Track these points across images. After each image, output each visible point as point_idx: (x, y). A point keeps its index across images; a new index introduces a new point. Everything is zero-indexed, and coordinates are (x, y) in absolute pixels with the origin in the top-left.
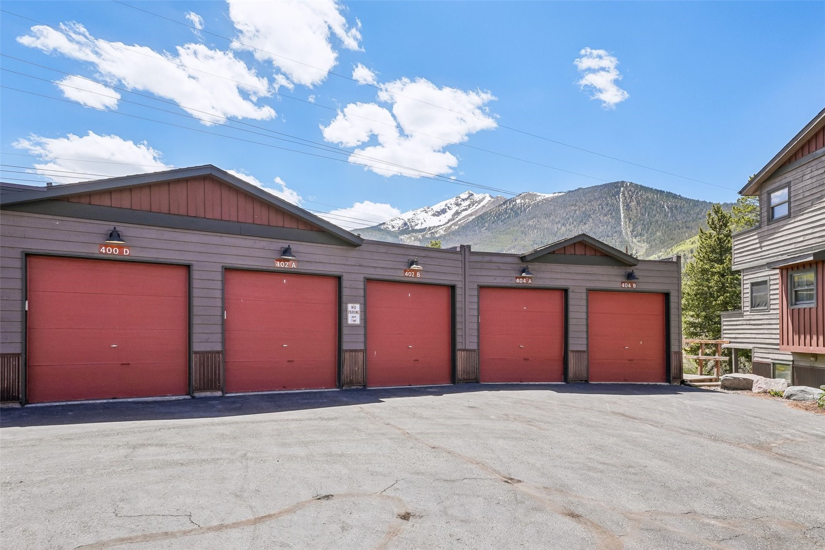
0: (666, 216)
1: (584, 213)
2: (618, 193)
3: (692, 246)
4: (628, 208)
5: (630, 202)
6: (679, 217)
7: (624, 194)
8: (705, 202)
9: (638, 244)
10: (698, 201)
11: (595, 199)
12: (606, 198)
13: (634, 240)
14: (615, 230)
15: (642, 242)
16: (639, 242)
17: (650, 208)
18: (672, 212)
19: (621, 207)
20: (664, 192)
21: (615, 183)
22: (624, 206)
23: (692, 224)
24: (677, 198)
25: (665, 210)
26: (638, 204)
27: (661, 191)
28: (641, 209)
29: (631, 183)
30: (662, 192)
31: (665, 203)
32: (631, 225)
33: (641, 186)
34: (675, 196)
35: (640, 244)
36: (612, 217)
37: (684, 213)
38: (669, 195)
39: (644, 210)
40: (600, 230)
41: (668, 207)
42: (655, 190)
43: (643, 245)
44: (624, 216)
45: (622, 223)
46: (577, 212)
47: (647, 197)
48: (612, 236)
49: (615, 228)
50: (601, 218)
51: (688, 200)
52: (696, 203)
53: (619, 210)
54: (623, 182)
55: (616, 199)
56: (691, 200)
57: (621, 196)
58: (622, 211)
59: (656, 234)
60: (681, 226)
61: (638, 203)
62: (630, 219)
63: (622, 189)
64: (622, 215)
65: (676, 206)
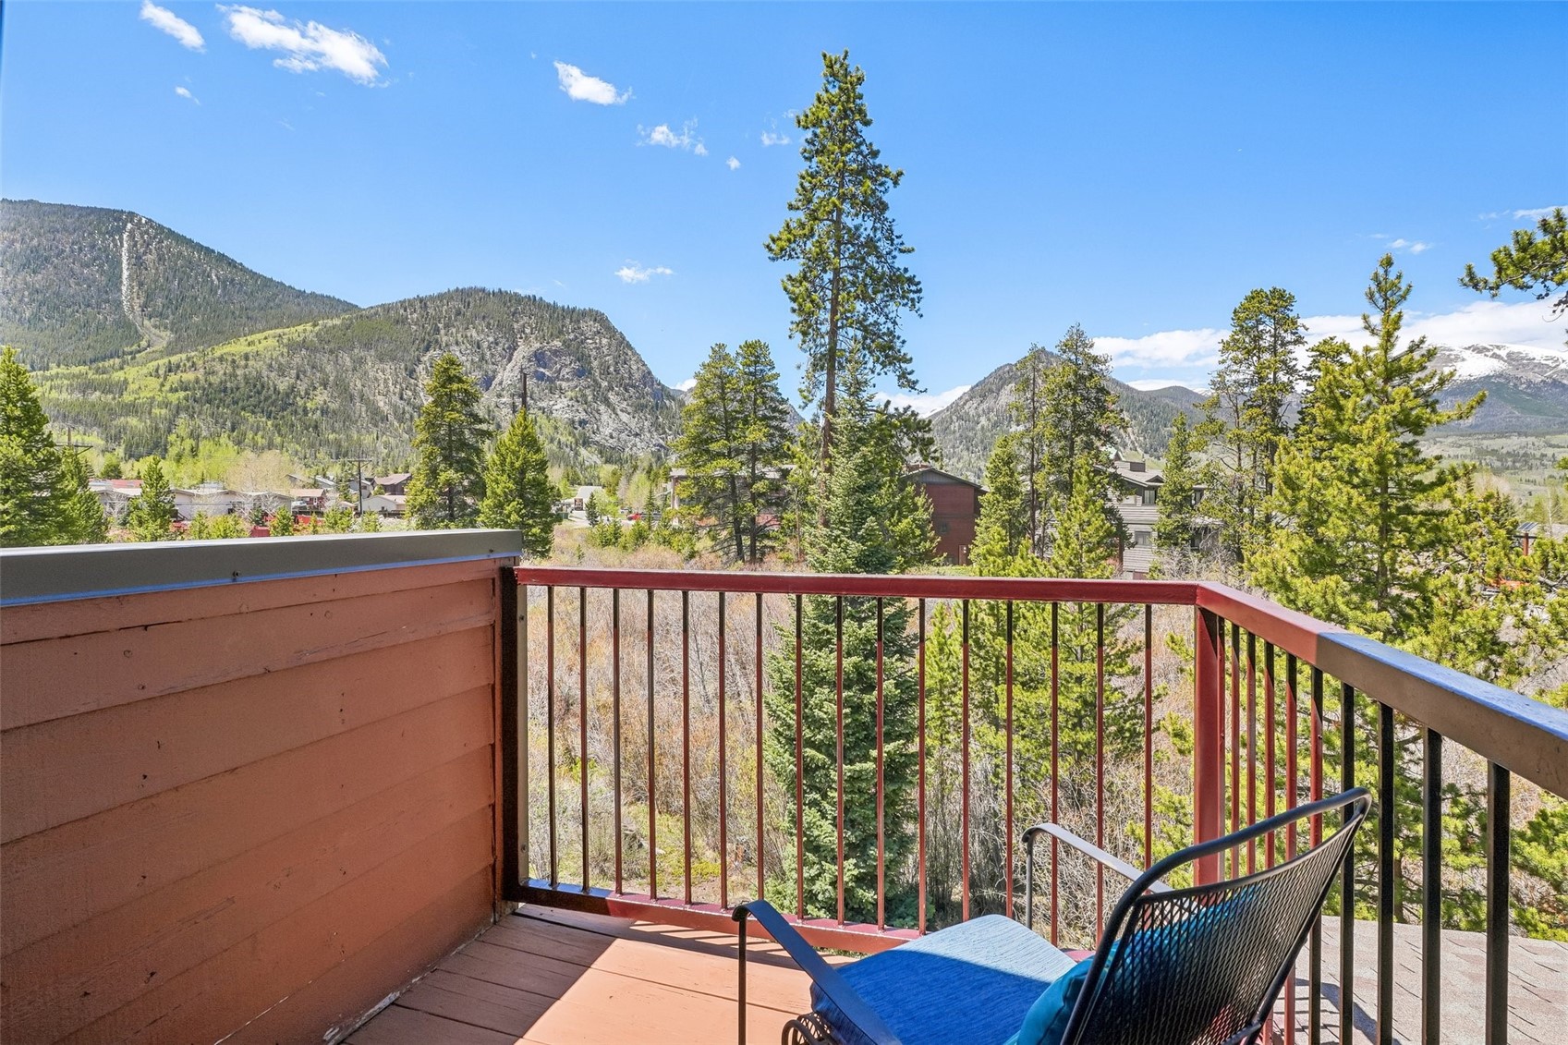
0: (213, 291)
1: (34, 250)
2: (120, 231)
3: (249, 349)
4: (138, 262)
5: (145, 253)
6: (236, 298)
7: (132, 236)
8: (282, 284)
9: (153, 330)
10: (271, 280)
11: (65, 229)
12: (91, 234)
13: (146, 322)
14: (105, 297)
15: (162, 329)
16: (155, 327)
17: (184, 272)
18: (225, 287)
19: (125, 259)
20: (213, 251)
21: (114, 211)
22: (129, 258)
23: (255, 314)
24: (235, 267)
25: (212, 282)
26: (160, 260)
27: (207, 249)
28: (165, 271)
29: (150, 220)
30: (209, 251)
31: (213, 271)
32: (143, 295)
33: (169, 230)
34: (232, 263)
35: (157, 331)
36: (103, 273)
37: (246, 293)
38: (222, 257)
39: (172, 274)
40: (72, 291)
41: (218, 279)
42: (198, 244)
43: (163, 334)
44: (130, 275)
45: (124, 289)
46: (18, 245)
47: (180, 253)
48: (99, 306)
49: (107, 292)
50: (76, 267)
51: (254, 275)
52: (268, 282)
53: (120, 263)
54: (131, 215)
55: (114, 240)
56: (260, 276)
57: (125, 236)
58: (125, 265)
59: (191, 318)
60: (237, 313)
61: (161, 258)
62: (141, 284)
63: (129, 226)
64: (125, 274)
65: (233, 280)
